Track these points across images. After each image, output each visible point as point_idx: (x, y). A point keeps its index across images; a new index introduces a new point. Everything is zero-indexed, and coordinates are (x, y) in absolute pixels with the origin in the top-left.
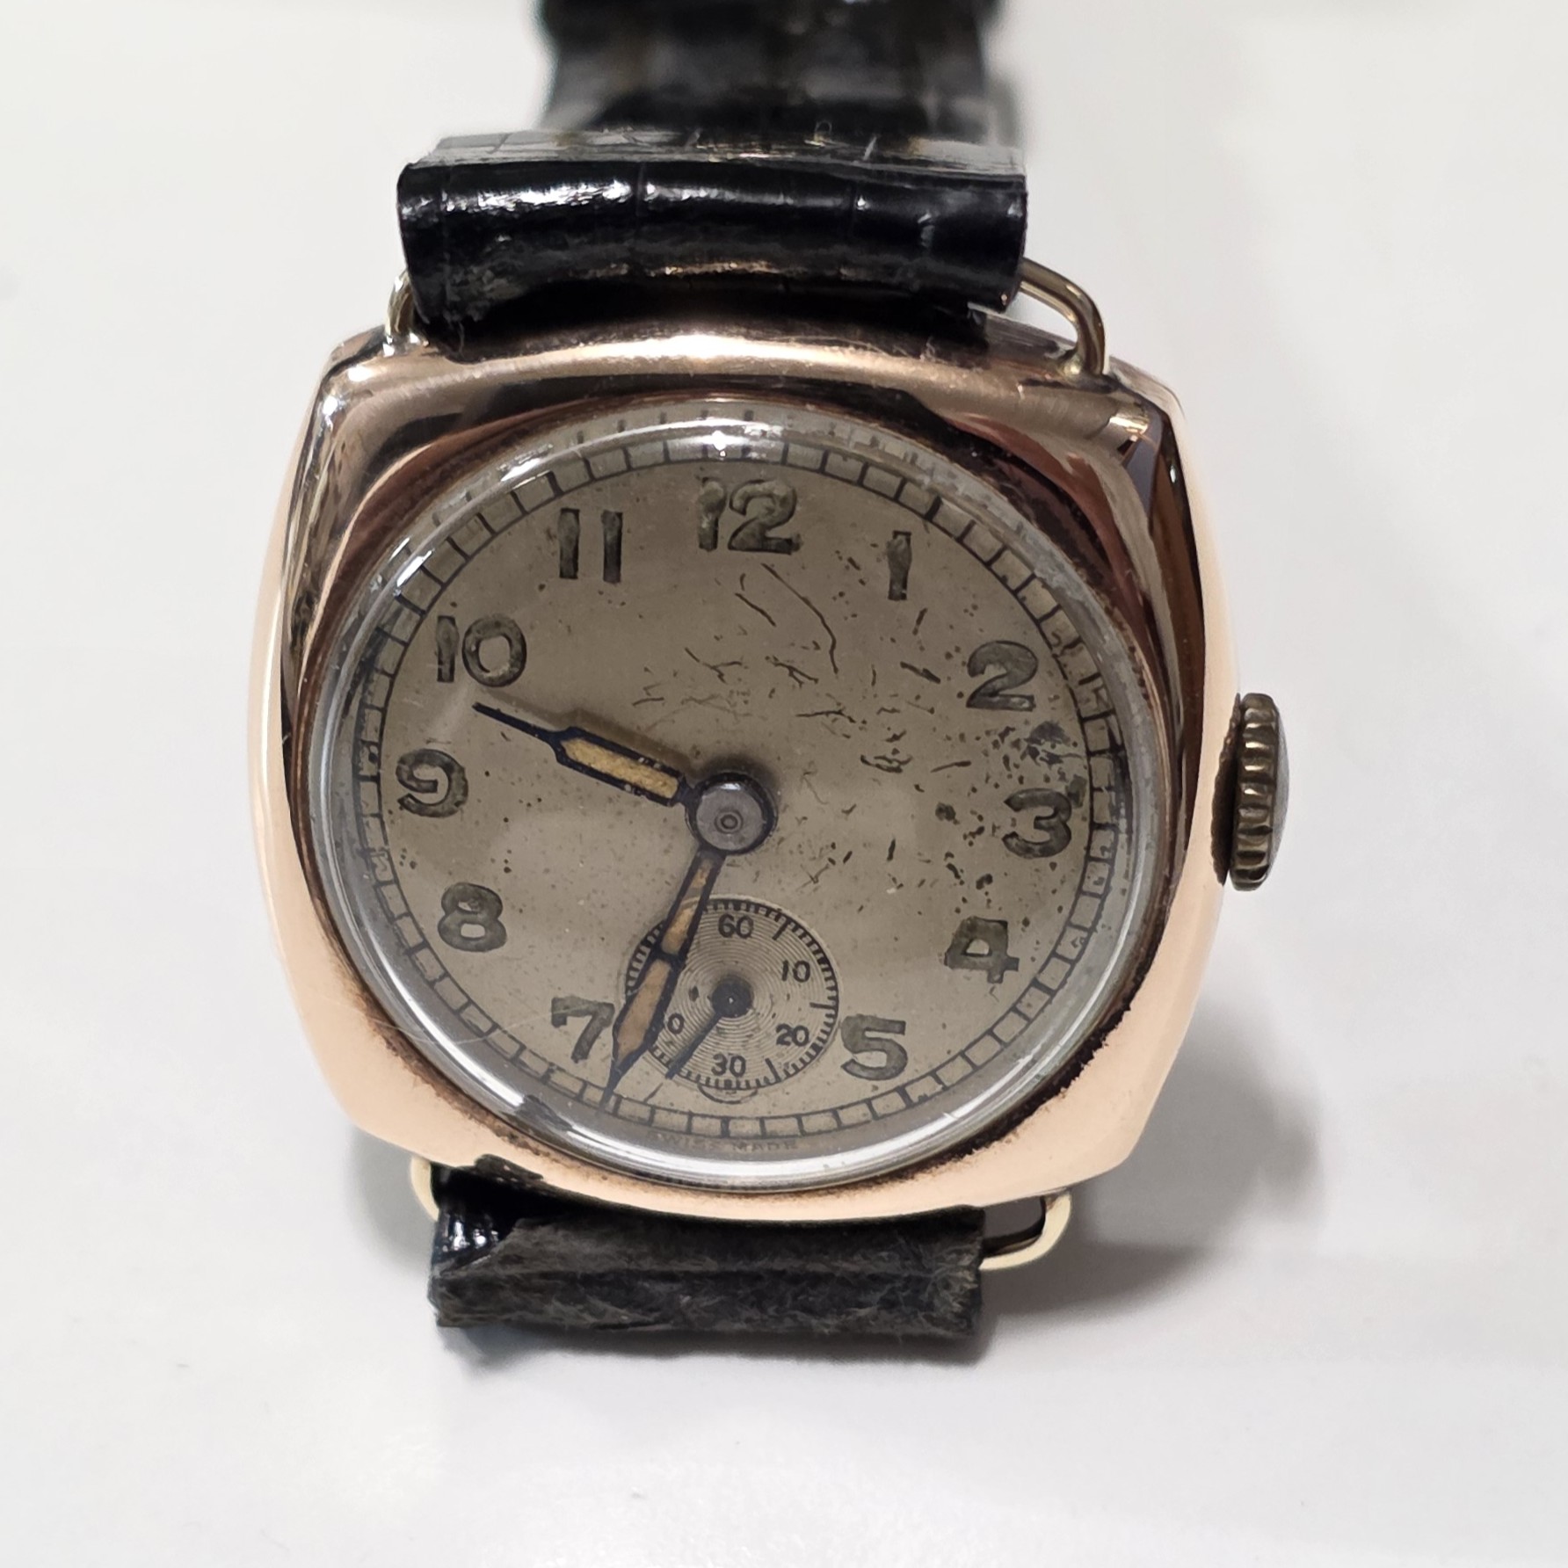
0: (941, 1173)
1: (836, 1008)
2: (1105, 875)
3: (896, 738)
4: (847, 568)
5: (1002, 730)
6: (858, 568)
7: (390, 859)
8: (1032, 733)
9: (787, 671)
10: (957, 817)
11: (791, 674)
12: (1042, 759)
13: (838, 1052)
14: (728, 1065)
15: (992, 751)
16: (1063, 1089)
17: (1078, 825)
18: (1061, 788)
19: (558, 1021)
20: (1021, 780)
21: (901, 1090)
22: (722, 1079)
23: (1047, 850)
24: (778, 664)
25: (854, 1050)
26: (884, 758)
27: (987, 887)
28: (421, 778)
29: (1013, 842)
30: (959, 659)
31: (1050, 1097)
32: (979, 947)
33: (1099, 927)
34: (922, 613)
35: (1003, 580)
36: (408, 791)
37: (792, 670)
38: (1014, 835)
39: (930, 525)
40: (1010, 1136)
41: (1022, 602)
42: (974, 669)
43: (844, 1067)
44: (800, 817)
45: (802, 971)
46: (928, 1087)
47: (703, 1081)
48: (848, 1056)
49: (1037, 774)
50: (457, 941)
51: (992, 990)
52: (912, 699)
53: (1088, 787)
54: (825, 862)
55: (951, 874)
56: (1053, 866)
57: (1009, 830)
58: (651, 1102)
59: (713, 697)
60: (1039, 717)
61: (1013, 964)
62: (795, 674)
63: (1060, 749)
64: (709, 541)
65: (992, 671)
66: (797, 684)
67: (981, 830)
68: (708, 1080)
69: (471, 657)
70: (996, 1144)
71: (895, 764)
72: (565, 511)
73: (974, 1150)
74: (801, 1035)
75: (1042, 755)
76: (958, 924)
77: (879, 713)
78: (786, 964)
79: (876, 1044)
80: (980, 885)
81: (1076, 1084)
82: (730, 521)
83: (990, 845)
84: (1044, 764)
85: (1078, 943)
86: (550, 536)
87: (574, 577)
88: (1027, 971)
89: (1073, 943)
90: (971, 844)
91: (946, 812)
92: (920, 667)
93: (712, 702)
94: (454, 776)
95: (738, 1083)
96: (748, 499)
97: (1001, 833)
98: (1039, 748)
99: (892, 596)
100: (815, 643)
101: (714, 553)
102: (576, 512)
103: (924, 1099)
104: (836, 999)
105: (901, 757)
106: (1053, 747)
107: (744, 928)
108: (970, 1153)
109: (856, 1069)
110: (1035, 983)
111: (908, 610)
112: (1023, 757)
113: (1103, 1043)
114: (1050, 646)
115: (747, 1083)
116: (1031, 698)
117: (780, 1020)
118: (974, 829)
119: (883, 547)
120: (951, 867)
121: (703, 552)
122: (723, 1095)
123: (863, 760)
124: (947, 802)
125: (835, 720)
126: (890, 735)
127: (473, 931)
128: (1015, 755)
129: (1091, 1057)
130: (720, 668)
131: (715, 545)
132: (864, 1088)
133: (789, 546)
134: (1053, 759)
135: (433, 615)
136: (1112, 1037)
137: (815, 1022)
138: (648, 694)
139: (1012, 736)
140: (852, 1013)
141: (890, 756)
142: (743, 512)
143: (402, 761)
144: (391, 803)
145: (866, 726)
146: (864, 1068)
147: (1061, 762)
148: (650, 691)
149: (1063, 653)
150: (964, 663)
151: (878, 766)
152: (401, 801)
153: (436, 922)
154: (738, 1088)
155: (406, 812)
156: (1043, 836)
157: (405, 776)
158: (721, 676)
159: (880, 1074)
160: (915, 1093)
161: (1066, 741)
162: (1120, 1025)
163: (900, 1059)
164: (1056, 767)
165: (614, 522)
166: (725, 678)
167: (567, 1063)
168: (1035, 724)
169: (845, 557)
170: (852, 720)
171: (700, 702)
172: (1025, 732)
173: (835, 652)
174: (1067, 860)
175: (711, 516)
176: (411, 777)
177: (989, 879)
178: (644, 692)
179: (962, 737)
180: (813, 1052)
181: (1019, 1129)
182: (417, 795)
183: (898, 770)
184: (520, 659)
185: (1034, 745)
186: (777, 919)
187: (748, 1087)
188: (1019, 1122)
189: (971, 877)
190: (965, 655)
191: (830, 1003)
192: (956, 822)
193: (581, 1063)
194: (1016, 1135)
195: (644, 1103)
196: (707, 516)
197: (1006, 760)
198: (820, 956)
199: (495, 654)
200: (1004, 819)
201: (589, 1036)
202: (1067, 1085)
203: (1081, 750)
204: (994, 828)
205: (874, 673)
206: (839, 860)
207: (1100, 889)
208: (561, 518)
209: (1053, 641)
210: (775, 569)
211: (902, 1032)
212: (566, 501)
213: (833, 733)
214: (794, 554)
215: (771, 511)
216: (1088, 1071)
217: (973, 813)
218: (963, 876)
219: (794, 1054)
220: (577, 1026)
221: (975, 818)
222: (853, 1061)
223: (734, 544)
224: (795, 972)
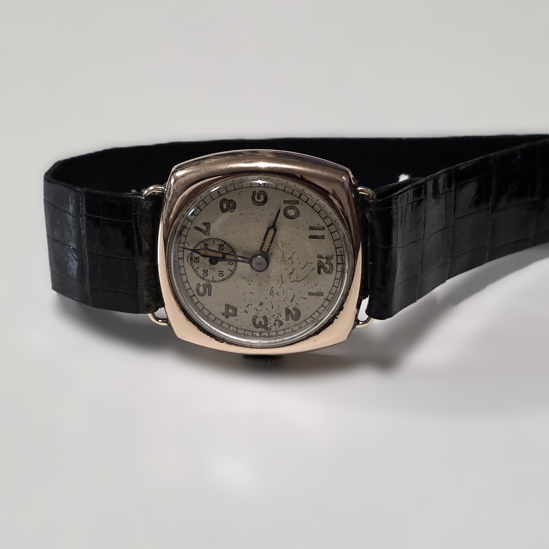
0: (177, 306)
1: (213, 282)
2: (250, 335)
3: (278, 294)
4: (315, 284)
5: (281, 314)
6: (315, 286)
7: (240, 188)
8: (280, 321)
9: (291, 272)
10: (260, 306)
11: (290, 273)
12: (275, 323)
13: (202, 282)
14: (197, 259)
15: (276, 313)
16: (200, 330)
17: (260, 330)
18: (269, 326)
19: (205, 224)
20: (270, 318)
21: (194, 295)
22: (193, 258)
23: (254, 324)
24: (293, 270)
25: (203, 286)
26: (273, 291)
27: (245, 312)
28: (261, 196)
29: (256, 317)
30: (296, 306)
31: (198, 328)
32: (230, 311)
33: (237, 334)
34: (306, 299)
35: (314, 314)
36: (257, 193)
37: (292, 273)
38: (257, 317)
39: (325, 300)
40: (187, 320)
41: (309, 317)
42: (294, 309)
43: (199, 284)
44: (258, 275)
45: (221, 275)
46: (196, 300)
47: (192, 254)
48: (202, 284)
49: (271, 321)
50: (222, 202)
51: (220, 313)
52: (287, 297)
53: (269, 331)
54: (248, 280)
55: (247, 305)
56: (251, 325)
57: (258, 316)
58: (186, 243)
59: (284, 257)
60: (284, 322)
61: (227, 317)
62: (291, 274)
63: (277, 326)
64: (319, 256)
65: (294, 312)
66: (288, 274)
67: (258, 311)
68: (193, 255)
69: (291, 208)
70: (185, 317)
71: (272, 294)
72: (324, 227)
73: (183, 313)
74: (205, 275)
75: (276, 323)
76: (235, 306)
77: (283, 290)
78: (223, 272)
79: (205, 290)
80: (245, 311)
81: (201, 333)
82: (324, 261)
83: (254, 313)
84: (274, 323)
85: (233, 330)
86: (319, 224)
87: (309, 229)
88: (226, 320)
89: (233, 329)
90: (254, 309)
91: (261, 304)
92: (294, 298)
93: (283, 257)
94: (262, 203)
95: (192, 261)
96: (329, 264)
97: (257, 315)
98: (277, 322)
99: (309, 293)
100: (298, 278)
101: (317, 258)
102: (324, 230)
103: (192, 300)
104: (215, 282)
105: (273, 295)
106: (278, 324)
107: (230, 263)
108: (183, 312)
109: (198, 286)
110: (223, 322)
111: (307, 296)
112: (275, 319)
113: (212, 338)
114: (300, 323)
115: (193, 263)
116: (288, 320)
117: (209, 270)
118: (258, 309)
119: (320, 291)
120: (249, 305)
121: (317, 255)
122: (189, 258)
123: (272, 287)
124: (264, 304)
125: (281, 282)
126: (278, 293)
127: (225, 206)
128: (276, 317)
129: (208, 335)
130: (291, 259)
131: (318, 258)
132: (194, 288)
133: (319, 272)
134: (275, 325)
135: (298, 200)
136: (213, 339)
137: (210, 277)
138: (284, 244)
139: (279, 316)
140: (212, 285)
141: (273, 293)
142: (326, 263)
143: (264, 192)
144: (254, 189)
145: (280, 288)
146: (199, 288)
147: (274, 326)
148: (285, 245)
149: (299, 325)
150: (295, 307)
151: (271, 290)
152: (255, 191)
153: (226, 198)
154: (191, 261)
155: (252, 192)
156: (257, 323)
157: (261, 192)
158: (289, 259)
159: (198, 291)
160: (194, 298)
161: (279, 327)
162: (216, 341)
163: (202, 295)
164: (273, 325)
165: (323, 237)
166: (289, 260)
167: (194, 225)
168: (282, 321)
169: (317, 283)
170: (281, 285)
171: (283, 255)
172: (280, 319)
173: (296, 282)
174: (252, 328)
175: (325, 257)
176: (261, 194)
177: (246, 312)
178: (285, 243)
179: (279, 307)
180: (202, 277)
181: (189, 322)
182: (256, 195)
183: (270, 294)
184: (291, 218)
185: (278, 321)
186: (233, 270)
187: (192, 263)
188: (191, 321)
189: (247, 309)
190: (297, 307)
191: (214, 281)
192: (259, 306)
193: (194, 228)
194: (188, 321)
195: (185, 242)
196: (325, 256)
197: (275, 316)
198: (225, 279)
199: (291, 212)
200: (261, 315)
201: (202, 230)
202: (201, 331)
203: (277, 329)
204: (258, 313)
205: (292, 289)
206: (248, 282)
207: (246, 334)
208: (322, 227)
209: (301, 324)
210: (314, 270)
211: (208, 295)
212: (326, 228)
213: (278, 281)
214: (317, 274)
215: (326, 269)
216: (205, 335)
217: (262, 309)
218: (247, 308)
219: (201, 273)
220: (204, 228)
221: (261, 310)
222: (200, 285)
223: (319, 261)
224: (221, 273)
